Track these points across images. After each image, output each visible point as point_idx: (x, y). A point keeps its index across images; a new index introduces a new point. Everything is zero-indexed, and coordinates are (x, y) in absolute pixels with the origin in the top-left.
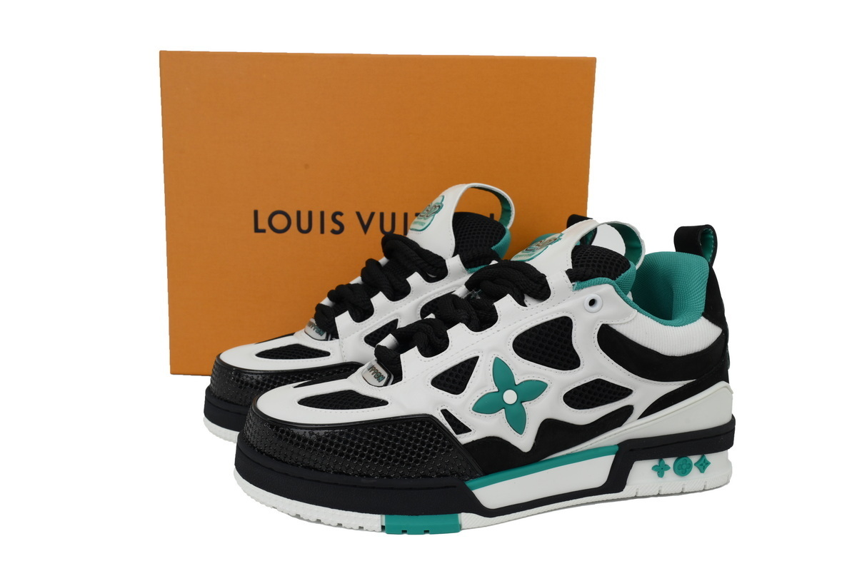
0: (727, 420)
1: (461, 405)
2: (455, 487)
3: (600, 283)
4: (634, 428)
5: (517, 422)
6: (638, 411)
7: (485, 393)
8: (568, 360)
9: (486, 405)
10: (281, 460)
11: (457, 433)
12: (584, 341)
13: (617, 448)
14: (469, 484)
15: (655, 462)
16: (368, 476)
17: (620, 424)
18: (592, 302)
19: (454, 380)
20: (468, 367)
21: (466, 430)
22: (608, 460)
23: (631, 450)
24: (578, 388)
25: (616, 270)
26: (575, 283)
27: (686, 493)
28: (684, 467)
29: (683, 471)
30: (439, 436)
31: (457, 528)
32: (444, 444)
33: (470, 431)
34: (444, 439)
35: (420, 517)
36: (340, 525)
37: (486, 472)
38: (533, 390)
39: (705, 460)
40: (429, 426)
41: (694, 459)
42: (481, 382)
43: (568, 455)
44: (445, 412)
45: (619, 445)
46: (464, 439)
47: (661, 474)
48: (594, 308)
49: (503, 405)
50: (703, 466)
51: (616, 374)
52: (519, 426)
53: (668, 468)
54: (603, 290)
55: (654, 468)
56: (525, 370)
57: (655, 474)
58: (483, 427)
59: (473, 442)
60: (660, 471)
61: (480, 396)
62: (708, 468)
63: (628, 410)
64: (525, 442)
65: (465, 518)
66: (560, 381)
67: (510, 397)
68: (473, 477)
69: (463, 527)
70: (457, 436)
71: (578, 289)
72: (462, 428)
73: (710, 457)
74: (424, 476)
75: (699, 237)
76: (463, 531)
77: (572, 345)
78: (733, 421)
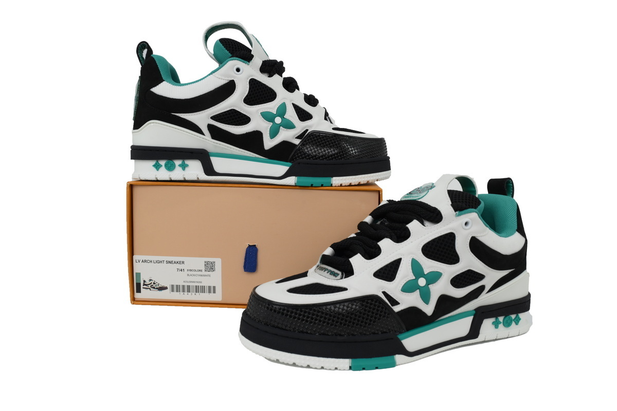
0: (526, 294)
1: (393, 288)
2: (392, 339)
3: (471, 212)
4: (485, 299)
5: (426, 298)
6: (487, 289)
7: (408, 280)
8: (453, 258)
9: (409, 288)
10: (283, 329)
11: (392, 306)
12: (462, 247)
13: (474, 312)
14: (400, 337)
15: (493, 320)
16: (340, 335)
17: (476, 297)
18: (466, 224)
19: (388, 273)
20: (395, 265)
21: (397, 303)
22: (470, 319)
23: (483, 313)
24: (458, 275)
25: (475, 204)
26: (457, 212)
27: (510, 337)
28: (509, 321)
29: (507, 324)
30: (382, 308)
31: (393, 365)
32: (385, 313)
33: (399, 304)
34: (385, 310)
35: (373, 359)
36: (322, 368)
37: (408, 330)
38: (434, 277)
39: (519, 317)
40: (376, 302)
41: (513, 316)
42: (404, 273)
43: (449, 317)
44: (384, 293)
45: (476, 310)
46: (397, 309)
47: (496, 327)
48: (467, 227)
49: (419, 287)
50: (517, 321)
51: (478, 266)
52: (426, 299)
53: (501, 323)
54: (473, 216)
55: (493, 323)
56: (429, 265)
57: (493, 327)
58: (407, 301)
59: (402, 311)
60: (496, 325)
61: (405, 282)
62: (521, 322)
63: (482, 288)
64: (429, 309)
65: (399, 358)
66: (449, 271)
67: (422, 282)
68: (401, 333)
69: (397, 364)
70: (392, 307)
71: (459, 215)
72: (395, 303)
73: (521, 315)
74: (374, 333)
75: (505, 185)
76: (396, 367)
77: (455, 249)
78: (529, 295)
